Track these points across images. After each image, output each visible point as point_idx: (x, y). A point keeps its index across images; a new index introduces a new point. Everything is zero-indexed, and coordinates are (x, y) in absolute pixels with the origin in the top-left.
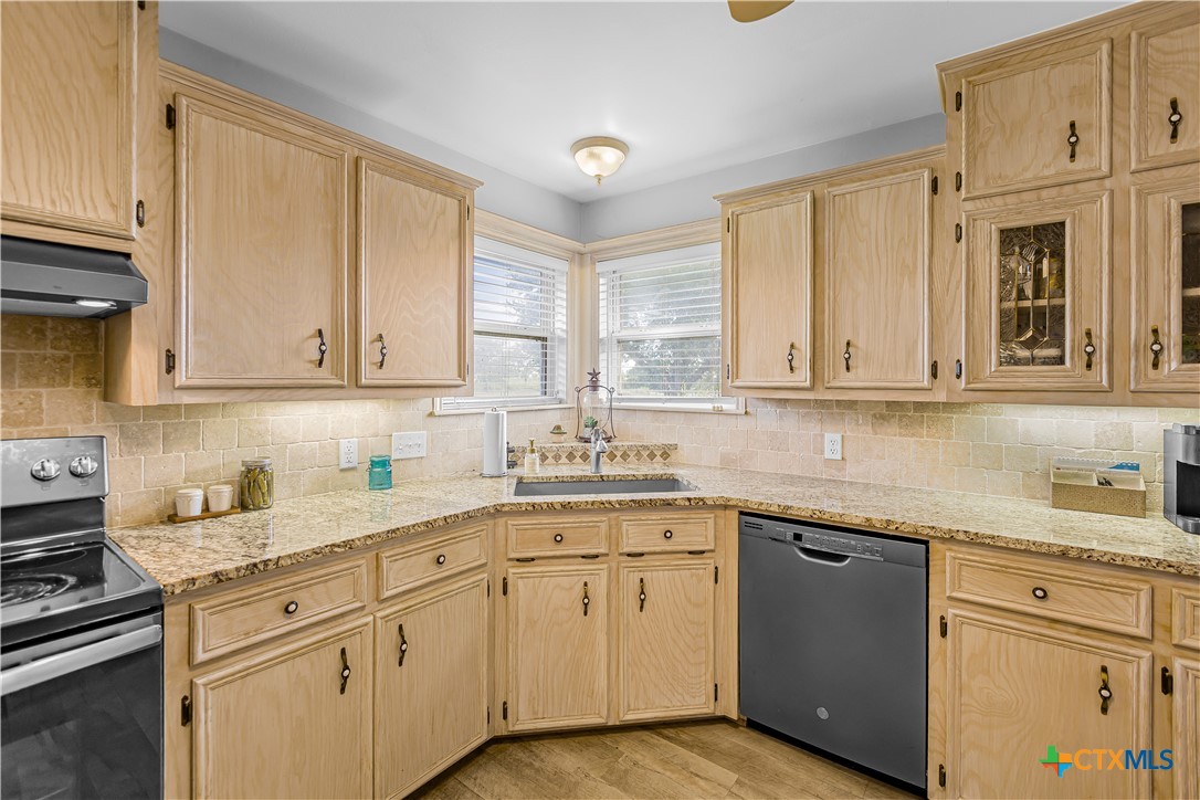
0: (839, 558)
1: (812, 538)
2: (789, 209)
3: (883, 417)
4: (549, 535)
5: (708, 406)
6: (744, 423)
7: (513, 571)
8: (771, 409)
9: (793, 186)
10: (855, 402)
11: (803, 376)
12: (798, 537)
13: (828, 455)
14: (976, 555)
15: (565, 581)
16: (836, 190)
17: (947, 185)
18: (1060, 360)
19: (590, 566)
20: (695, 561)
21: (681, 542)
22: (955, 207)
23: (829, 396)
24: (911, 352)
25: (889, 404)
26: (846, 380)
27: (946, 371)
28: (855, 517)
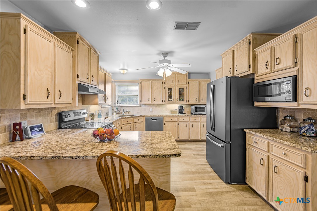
0: (156, 120)
1: (153, 118)
2: (148, 82)
3: (157, 106)
4: (126, 121)
5: (135, 106)
6: (140, 108)
7: (123, 125)
8: (144, 106)
9: (149, 80)
10: (154, 104)
11: (150, 102)
12: (152, 118)
13: (151, 111)
14: (167, 117)
15: (128, 126)
16: (153, 81)
17: (164, 83)
18: (172, 100)
19: (131, 124)
20: (141, 123)
21: (140, 121)
22: (164, 85)
23: (153, 104)
24: (161, 99)
25: (157, 105)
26: (154, 102)
27: (164, 101)
28: (157, 115)
